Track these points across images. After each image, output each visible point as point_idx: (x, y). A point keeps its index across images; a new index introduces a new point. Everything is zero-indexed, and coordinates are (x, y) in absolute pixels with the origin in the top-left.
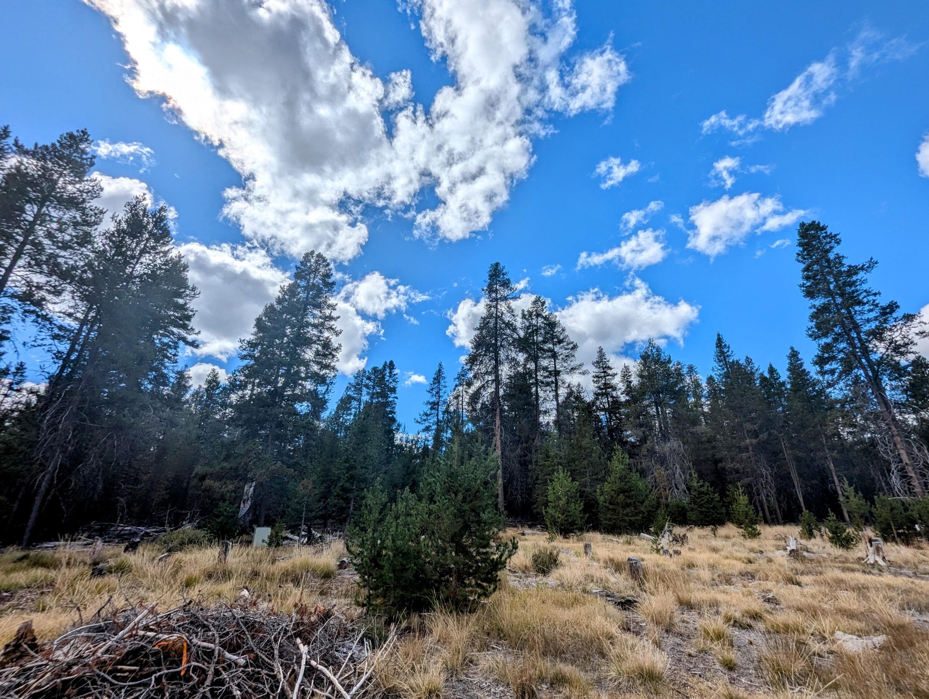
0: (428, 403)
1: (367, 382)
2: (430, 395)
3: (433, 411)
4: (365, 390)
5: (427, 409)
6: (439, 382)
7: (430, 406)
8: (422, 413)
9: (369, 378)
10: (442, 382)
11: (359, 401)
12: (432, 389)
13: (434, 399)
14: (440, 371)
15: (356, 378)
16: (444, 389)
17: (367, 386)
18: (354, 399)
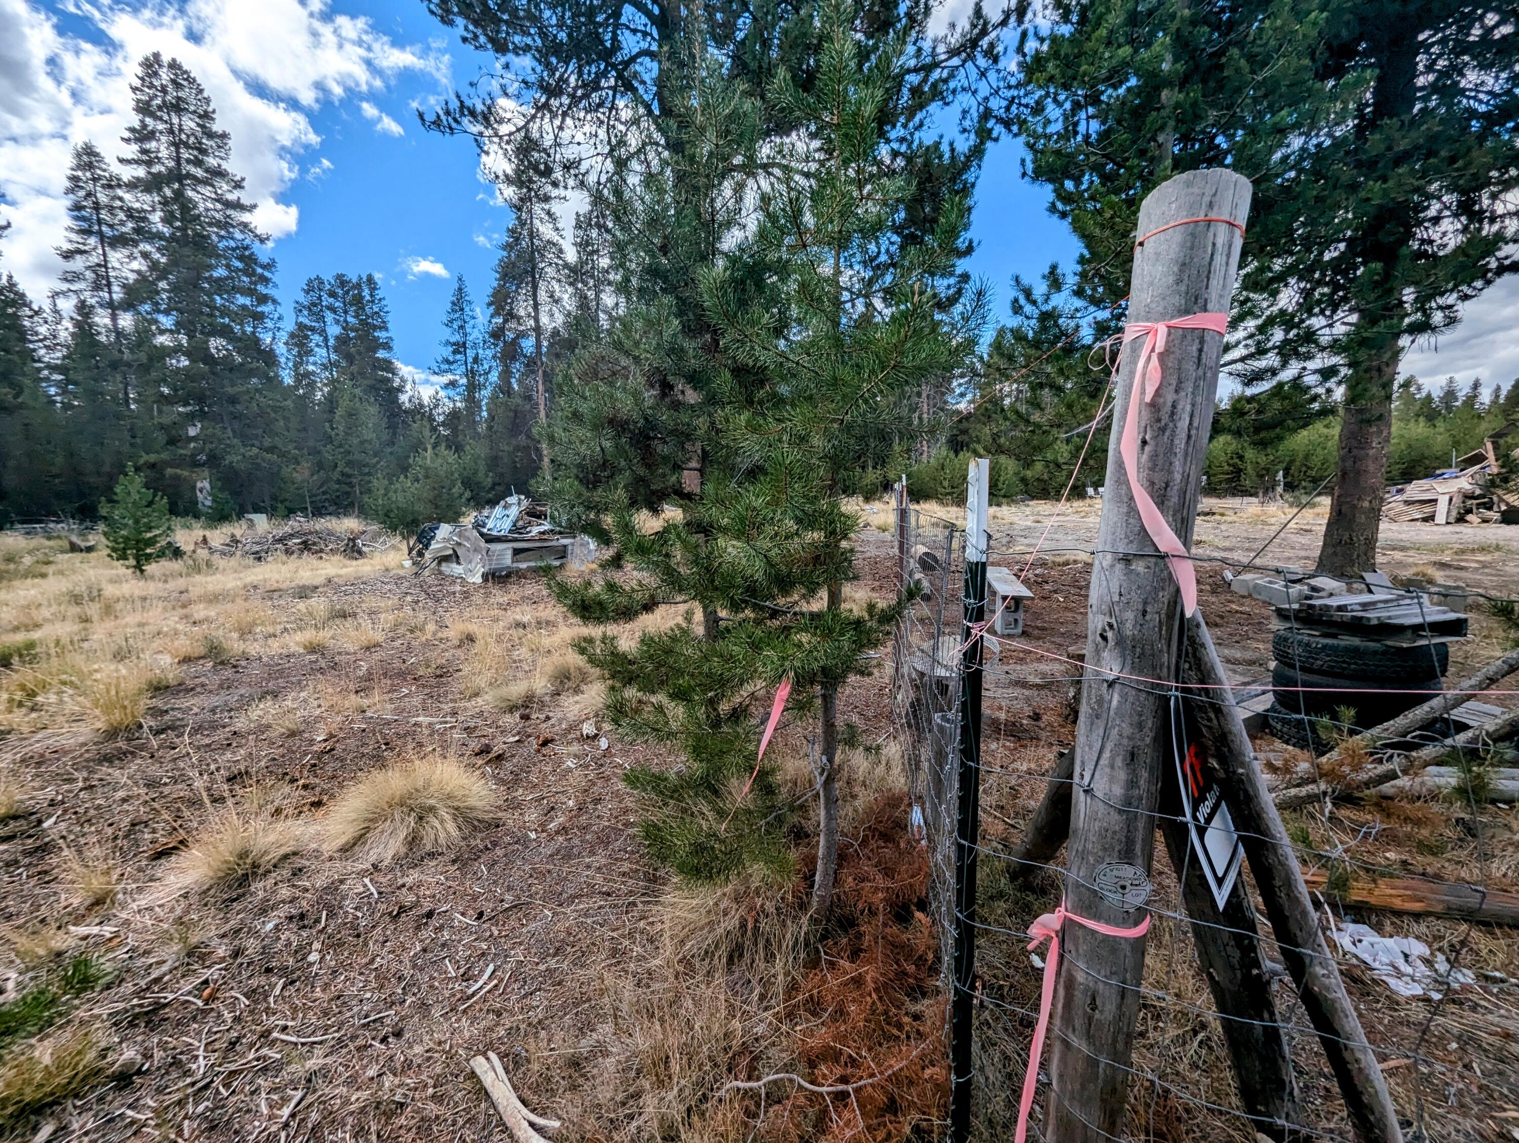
0: (448, 343)
1: (331, 300)
2: (448, 331)
3: (458, 357)
4: (329, 317)
5: (447, 352)
6: (462, 309)
7: (451, 349)
8: (440, 359)
9: (332, 294)
10: (467, 309)
11: (323, 332)
12: (451, 321)
13: (456, 338)
14: (460, 289)
15: (307, 292)
16: (472, 322)
17: (333, 310)
18: (313, 329)
